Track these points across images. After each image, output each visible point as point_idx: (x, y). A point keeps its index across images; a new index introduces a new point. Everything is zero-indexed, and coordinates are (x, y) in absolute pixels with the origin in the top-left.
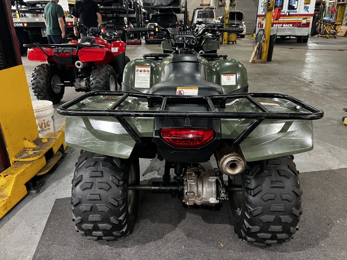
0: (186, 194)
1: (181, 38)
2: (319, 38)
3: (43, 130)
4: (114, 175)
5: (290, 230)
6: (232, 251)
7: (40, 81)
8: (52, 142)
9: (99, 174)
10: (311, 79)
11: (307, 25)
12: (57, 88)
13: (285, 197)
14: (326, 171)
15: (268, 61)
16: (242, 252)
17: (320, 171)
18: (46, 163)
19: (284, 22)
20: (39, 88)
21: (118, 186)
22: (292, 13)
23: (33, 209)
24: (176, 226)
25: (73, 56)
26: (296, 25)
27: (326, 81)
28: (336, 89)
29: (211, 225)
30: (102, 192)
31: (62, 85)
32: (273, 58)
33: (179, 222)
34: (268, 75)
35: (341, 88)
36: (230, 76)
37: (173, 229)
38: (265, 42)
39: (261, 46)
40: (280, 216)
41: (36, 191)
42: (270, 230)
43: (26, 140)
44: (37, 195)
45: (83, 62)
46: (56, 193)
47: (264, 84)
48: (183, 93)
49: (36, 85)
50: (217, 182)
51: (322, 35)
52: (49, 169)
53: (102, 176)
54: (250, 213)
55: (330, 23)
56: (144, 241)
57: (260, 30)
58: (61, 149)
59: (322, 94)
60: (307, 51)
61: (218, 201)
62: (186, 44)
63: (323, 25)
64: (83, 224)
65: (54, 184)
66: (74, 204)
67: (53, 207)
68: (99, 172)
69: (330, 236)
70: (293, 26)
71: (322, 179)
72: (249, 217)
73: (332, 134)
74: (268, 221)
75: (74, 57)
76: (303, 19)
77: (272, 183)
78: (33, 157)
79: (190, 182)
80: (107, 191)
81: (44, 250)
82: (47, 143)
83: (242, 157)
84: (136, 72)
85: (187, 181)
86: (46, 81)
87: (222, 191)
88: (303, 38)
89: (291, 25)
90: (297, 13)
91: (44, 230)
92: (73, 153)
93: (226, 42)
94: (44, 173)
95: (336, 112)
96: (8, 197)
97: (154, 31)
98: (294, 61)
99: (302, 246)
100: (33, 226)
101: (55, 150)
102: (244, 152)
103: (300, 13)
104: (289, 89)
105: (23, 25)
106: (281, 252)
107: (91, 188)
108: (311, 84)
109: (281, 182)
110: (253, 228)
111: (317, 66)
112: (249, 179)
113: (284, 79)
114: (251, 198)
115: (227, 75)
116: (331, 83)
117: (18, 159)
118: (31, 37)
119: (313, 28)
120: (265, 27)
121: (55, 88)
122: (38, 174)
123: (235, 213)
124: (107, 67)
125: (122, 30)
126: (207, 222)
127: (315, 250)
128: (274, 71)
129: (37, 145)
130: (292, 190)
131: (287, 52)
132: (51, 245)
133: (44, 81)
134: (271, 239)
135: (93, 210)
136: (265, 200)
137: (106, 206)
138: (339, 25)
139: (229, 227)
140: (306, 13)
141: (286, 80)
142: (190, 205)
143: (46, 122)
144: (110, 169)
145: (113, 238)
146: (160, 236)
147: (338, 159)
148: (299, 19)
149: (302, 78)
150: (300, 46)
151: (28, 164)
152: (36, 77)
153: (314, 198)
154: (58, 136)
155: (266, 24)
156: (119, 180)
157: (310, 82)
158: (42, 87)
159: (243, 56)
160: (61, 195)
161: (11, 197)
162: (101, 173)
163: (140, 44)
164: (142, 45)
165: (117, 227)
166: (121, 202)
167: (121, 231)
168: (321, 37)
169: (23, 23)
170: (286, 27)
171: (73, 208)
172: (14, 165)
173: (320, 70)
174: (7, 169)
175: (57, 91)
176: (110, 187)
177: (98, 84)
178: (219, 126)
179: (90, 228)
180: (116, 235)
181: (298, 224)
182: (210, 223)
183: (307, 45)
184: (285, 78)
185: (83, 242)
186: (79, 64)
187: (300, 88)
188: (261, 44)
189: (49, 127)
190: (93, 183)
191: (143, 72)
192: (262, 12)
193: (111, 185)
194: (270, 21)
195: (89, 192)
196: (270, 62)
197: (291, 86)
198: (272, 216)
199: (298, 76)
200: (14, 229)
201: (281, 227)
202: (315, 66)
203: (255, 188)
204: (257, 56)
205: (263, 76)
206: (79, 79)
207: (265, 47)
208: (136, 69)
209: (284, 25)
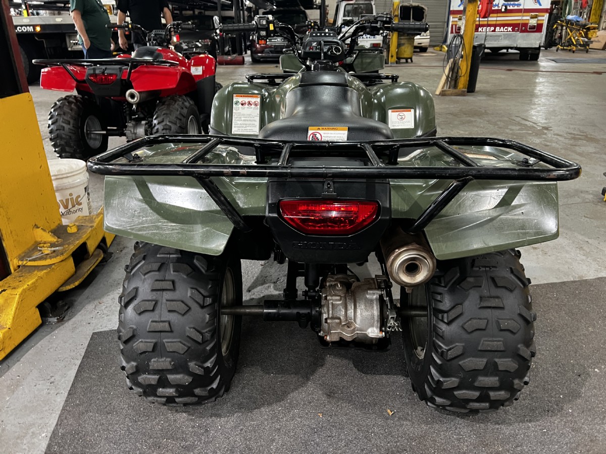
0: (326, 322)
1: (315, 43)
2: (559, 51)
3: (69, 212)
4: (195, 287)
5: (513, 383)
6: (408, 423)
7: (64, 127)
8: (85, 232)
9: (168, 285)
10: (545, 123)
11: (538, 28)
12: (95, 139)
13: (505, 324)
14: (574, 282)
15: (468, 91)
16: (427, 423)
17: (564, 282)
18: (74, 269)
19: (498, 23)
20: (61, 138)
21: (202, 307)
22: (511, 8)
23: (51, 350)
24: (308, 379)
25: (122, 80)
26: (519, 29)
27: (572, 126)
28: (590, 139)
29: (368, 377)
30: (173, 317)
31: (103, 134)
32: (478, 86)
33: (313, 372)
34: (470, 117)
35: (599, 137)
36: (404, 113)
37: (303, 384)
38: (464, 57)
39: (456, 64)
40: (496, 360)
41: (57, 319)
42: (476, 384)
43: (38, 228)
44: (59, 326)
45: (140, 91)
46: (94, 321)
48: (319, 138)
49: (56, 134)
50: (381, 299)
51: (564, 47)
52: (81, 280)
53: (174, 289)
54: (442, 355)
55: (579, 25)
56: (251, 405)
57: (455, 37)
58: (102, 244)
59: (566, 149)
60: (537, 75)
61: (384, 333)
62: (325, 54)
63: (566, 29)
64: (140, 375)
65: (90, 307)
66: (124, 339)
67: (89, 346)
68: (168, 282)
69: (583, 395)
70: (513, 30)
71: (568, 297)
72: (439, 362)
73: (584, 218)
74: (473, 368)
75: (124, 82)
76: (531, 18)
77: (481, 301)
78: (51, 258)
79: (332, 299)
80: (183, 315)
81: (71, 421)
82: (77, 235)
83: (429, 251)
84: (234, 106)
85: (328, 298)
86: (75, 126)
87: (392, 315)
88: (530, 52)
89: (510, 29)
90: (521, 7)
91: (71, 387)
92: (123, 251)
93: (395, 59)
94: (72, 286)
95: (591, 179)
96: (7, 329)
97: (267, 29)
98: (515, 93)
99: (531, 415)
100: (52, 380)
101: (91, 248)
102: (432, 242)
103: (526, 7)
105: (34, 29)
106: (495, 424)
107: (153, 310)
108: (545, 131)
109: (498, 297)
110: (447, 381)
111: (556, 100)
112: (440, 294)
113: (498, 123)
114: (443, 327)
115: (399, 111)
116: (582, 129)
117: (25, 262)
118: (49, 52)
119: (548, 34)
120: (464, 31)
121: (91, 139)
122: (61, 288)
123: (412, 356)
124: (183, 101)
125: (210, 39)
126: (363, 372)
127: (555, 420)
128: (481, 110)
129: (59, 238)
130: (519, 312)
131: (503, 76)
132: (83, 413)
133: (71, 126)
134: (478, 400)
135: (157, 349)
136: (469, 331)
137: (180, 342)
138: (594, 28)
139: (401, 380)
140: (537, 6)
141: (501, 124)
142: (333, 340)
143: (74, 197)
144: (187, 275)
145: (194, 399)
146: (279, 397)
147: (595, 260)
148: (525, 18)
149: (529, 121)
150: (525, 66)
151: (42, 270)
152: (57, 119)
153: (552, 329)
154: (97, 222)
155: (465, 26)
156: (204, 297)
157: (543, 127)
160: (101, 326)
161: (11, 329)
162: (171, 283)
163: (242, 63)
164: (245, 65)
165: (202, 380)
166: (208, 336)
167: (209, 388)
168: (562, 50)
169: (34, 26)
170: (501, 31)
171: (122, 347)
172: (18, 272)
173: (562, 107)
174: (5, 279)
175: (95, 144)
176: (188, 308)
178: (387, 195)
179: (153, 383)
180: (199, 394)
181: (528, 374)
182: (368, 374)
183: (538, 64)
184: (500, 121)
185: (141, 408)
186: (132, 96)
187: (526, 138)
188: (457, 62)
189: (80, 207)
190: (156, 302)
191: (246, 106)
192: (459, 6)
193: (190, 304)
194: (472, 21)
195: (151, 318)
196: (473, 94)
197: (510, 135)
198: (481, 360)
199: (523, 117)
200: (18, 384)
201: (497, 378)
202: (552, 100)
203: (450, 310)
204: (450, 83)
205: (460, 117)
206: (134, 123)
207: (464, 67)
208: (234, 100)
209: (497, 29)
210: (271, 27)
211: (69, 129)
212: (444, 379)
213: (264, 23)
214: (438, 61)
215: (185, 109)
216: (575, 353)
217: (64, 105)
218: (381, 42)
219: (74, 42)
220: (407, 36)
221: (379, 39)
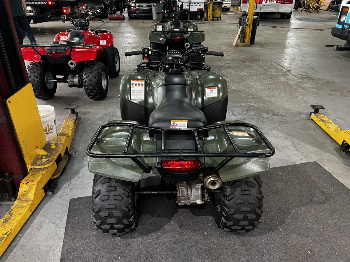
0: (179, 198)
1: (171, 58)
2: (303, 12)
3: (47, 134)
4: (124, 188)
5: (254, 223)
6: (214, 238)
7: (34, 80)
8: (60, 148)
9: (113, 189)
10: (288, 67)
11: (290, 2)
12: (50, 83)
13: (250, 201)
14: (290, 166)
15: (251, 44)
16: (221, 237)
17: (285, 166)
18: (57, 167)
21: (128, 197)
23: (52, 209)
24: (171, 219)
26: (280, 2)
27: (302, 70)
28: (310, 79)
29: (198, 217)
30: (116, 202)
31: (54, 81)
32: (256, 39)
33: (173, 215)
34: (250, 62)
35: (314, 77)
36: (213, 89)
37: (169, 222)
38: (248, 25)
39: (244, 29)
40: (247, 215)
41: (52, 193)
42: (240, 224)
43: (38, 148)
44: (53, 196)
45: (76, 61)
46: (69, 193)
47: (245, 74)
48: (176, 125)
50: (203, 188)
51: (305, 9)
52: (60, 173)
53: (116, 191)
54: (226, 213)
56: (147, 232)
58: (67, 151)
59: (296, 85)
60: (288, 31)
61: (203, 202)
62: (176, 64)
64: (102, 225)
65: (66, 185)
67: (69, 206)
68: (113, 187)
69: (286, 222)
70: (277, 2)
71: (286, 174)
72: (225, 215)
73: (299, 129)
74: (239, 218)
75: (67, 56)
77: (241, 192)
78: (47, 164)
79: (181, 188)
80: (120, 201)
81: (69, 243)
82: (56, 150)
83: (220, 177)
84: (131, 85)
85: (180, 188)
86: (40, 79)
87: (206, 195)
88: (286, 15)
89: (275, 1)
91: (66, 227)
92: (76, 153)
93: (211, 18)
94: (57, 176)
95: (306, 105)
96: (32, 201)
98: (275, 44)
99: (264, 232)
100: (56, 224)
101: (63, 155)
102: (221, 175)
104: (268, 79)
106: (249, 237)
107: (108, 200)
108: (288, 73)
109: (248, 190)
110: (228, 223)
111: (296, 50)
112: (226, 188)
113: (264, 67)
114: (226, 202)
115: (210, 88)
116: (306, 71)
117: (34, 167)
119: (297, 2)
122: (52, 178)
123: (216, 209)
124: (98, 65)
125: (104, 5)
127: (274, 234)
128: (256, 57)
129: (48, 152)
130: (256, 196)
131: (270, 32)
132: (74, 239)
133: (38, 79)
134: (241, 230)
135: (110, 216)
136: (237, 204)
137: (120, 212)
139: (211, 218)
141: (266, 68)
142: (182, 205)
143: (49, 126)
144: (121, 184)
145: (125, 233)
146: (159, 228)
147: (301, 154)
149: (280, 66)
150: (283, 23)
151: (44, 170)
152: (30, 76)
153: (277, 191)
154: (64, 141)
155: (249, 8)
156: (129, 193)
157: (287, 70)
158: (37, 85)
159: (227, 37)
160: (73, 195)
161: (34, 201)
162: (114, 188)
163: (123, 19)
164: (125, 21)
165: (127, 226)
166: (131, 208)
167: (130, 229)
168: (304, 10)
170: (270, 3)
171: (94, 214)
172: (32, 172)
173: (299, 55)
174: (27, 176)
175: (50, 86)
177: (91, 82)
179: (108, 228)
180: (127, 231)
181: (261, 219)
182: (197, 215)
183: (290, 22)
184: (266, 65)
185: (99, 236)
186: (72, 64)
187: (278, 78)
188: (245, 28)
189: (52, 130)
190: (109, 196)
191: (138, 85)
193: (123, 197)
194: (253, 5)
195: (107, 203)
196: (253, 45)
197: (270, 76)
198: (241, 215)
199: (277, 63)
200: (41, 227)
201: (248, 222)
202: (294, 50)
203: (229, 195)
204: (241, 39)
205: (245, 63)
206: (72, 76)
207: (248, 31)
208: (132, 83)
210: (150, 53)
213: (146, 51)
214: (235, 18)
215: (100, 69)
216: (286, 202)
217: (34, 67)
218: (203, 8)
220: (218, 4)
221: (202, 6)
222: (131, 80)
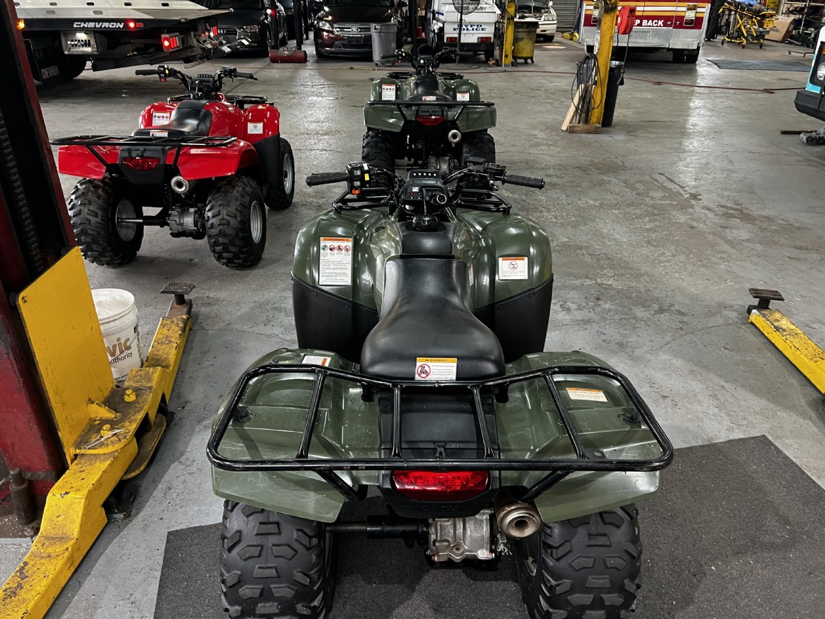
0: (434, 545)
1: (417, 188)
2: (726, 45)
3: (117, 360)
4: (300, 527)
5: (619, 614)
7: (90, 220)
8: (146, 400)
9: (273, 528)
10: (695, 187)
11: (697, 23)
13: (610, 562)
14: (703, 446)
15: (603, 125)
17: (691, 448)
18: (137, 448)
19: (645, 14)
20: (87, 234)
23: (124, 558)
24: (413, 590)
25: (166, 165)
26: (672, 23)
27: (726, 193)
28: (747, 218)
30: (280, 563)
31: (138, 223)
32: (618, 113)
34: (603, 174)
35: (755, 213)
36: (517, 261)
37: (408, 597)
38: (599, 83)
39: (588, 93)
40: (603, 596)
41: (124, 515)
42: (584, 617)
43: (93, 403)
44: (128, 524)
45: (189, 179)
46: (166, 515)
47: (592, 202)
48: (428, 371)
49: (80, 229)
50: (492, 521)
51: (731, 38)
52: (146, 463)
53: (279, 533)
54: (551, 589)
55: (751, 10)
58: (162, 405)
59: (714, 234)
60: (692, 93)
61: (493, 554)
62: (428, 203)
63: (735, 14)
64: (245, 618)
65: (158, 495)
66: (229, 585)
67: (166, 551)
68: (273, 525)
69: (696, 601)
70: (665, 25)
71: (693, 469)
72: (547, 594)
73: (723, 349)
74: (581, 603)
75: (168, 167)
76: (688, 9)
77: (589, 539)
78: (113, 443)
79: (440, 521)
80: (290, 560)
82: (137, 405)
83: (536, 510)
84: (321, 251)
85: (436, 519)
86: (104, 218)
87: (502, 541)
88: (686, 54)
89: (661, 23)
91: (156, 609)
92: (186, 408)
93: (510, 59)
94: (138, 472)
95: (737, 286)
96: (74, 541)
97: (361, 178)
98: (662, 128)
100: (132, 599)
101: (152, 416)
102: (539, 506)
104: (646, 216)
107: (259, 556)
108: (693, 202)
109: (605, 535)
110: (555, 613)
111: (712, 143)
112: (550, 528)
113: (636, 185)
114: (551, 563)
115: (511, 259)
116: (737, 198)
117: (83, 451)
118: (37, 56)
119: (712, 20)
120: (599, 49)
122: (125, 476)
125: (258, 25)
126: (471, 578)
128: (617, 160)
129: (117, 412)
130: (625, 548)
131: (649, 96)
133: (98, 219)
135: (265, 595)
136: (577, 569)
137: (289, 587)
138: (772, 16)
141: (641, 187)
142: (441, 561)
143: (122, 341)
148: (679, 9)
149: (675, 183)
150: (678, 74)
151: (105, 460)
152: (80, 210)
154: (156, 380)
155: (600, 43)
156: (310, 537)
157: (691, 194)
158: (95, 233)
160: (176, 522)
161: (80, 539)
162: (276, 526)
163: (303, 59)
164: (308, 63)
166: (315, 576)
168: (728, 42)
170: (650, 26)
171: (225, 590)
172: (76, 464)
173: (717, 157)
174: (64, 475)
175: (127, 234)
176: (295, 552)
177: (225, 226)
183: (695, 70)
184: (640, 182)
186: (180, 185)
187: (669, 214)
188: (589, 89)
189: (129, 351)
190: (262, 547)
191: (336, 251)
193: (296, 547)
194: (609, 36)
195: (257, 564)
196: (609, 129)
197: (650, 209)
198: (588, 596)
199: (668, 176)
200: (95, 606)
201: (603, 612)
202: (706, 142)
203: (560, 546)
204: (580, 116)
205: (591, 174)
206: (179, 210)
207: (599, 96)
208: (322, 244)
209: (645, 22)
210: (367, 178)
211: (96, 222)
212: (554, 611)
213: (359, 173)
214: (567, 61)
215: (246, 196)
216: (694, 545)
217: (89, 191)
218: (492, 36)
219: (73, 43)
220: (527, 28)
221: (489, 32)
222: (322, 238)
